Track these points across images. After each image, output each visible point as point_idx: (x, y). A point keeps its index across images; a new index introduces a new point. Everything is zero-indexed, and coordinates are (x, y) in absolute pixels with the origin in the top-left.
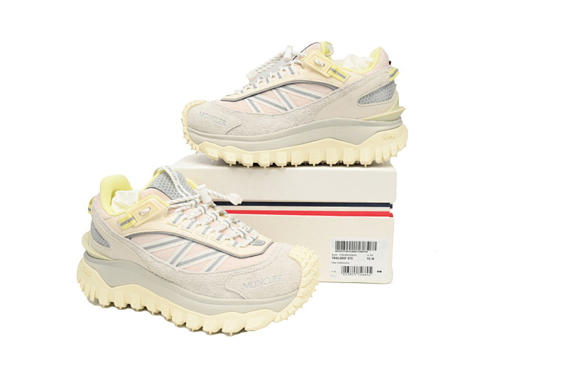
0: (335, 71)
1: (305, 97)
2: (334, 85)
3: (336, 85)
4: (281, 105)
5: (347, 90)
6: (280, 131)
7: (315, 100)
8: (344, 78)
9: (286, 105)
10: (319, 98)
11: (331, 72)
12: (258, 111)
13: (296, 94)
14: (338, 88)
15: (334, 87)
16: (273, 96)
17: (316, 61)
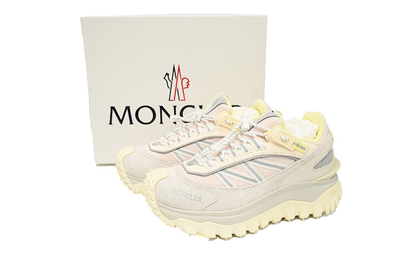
0: (298, 145)
1: (272, 168)
2: (297, 157)
3: (299, 157)
4: (251, 178)
5: (307, 160)
6: (252, 202)
7: (281, 171)
8: (304, 149)
9: (255, 178)
10: (283, 168)
11: (294, 146)
12: (231, 186)
13: (264, 166)
14: (300, 159)
15: (297, 158)
16: (242, 170)
17: (283, 137)
